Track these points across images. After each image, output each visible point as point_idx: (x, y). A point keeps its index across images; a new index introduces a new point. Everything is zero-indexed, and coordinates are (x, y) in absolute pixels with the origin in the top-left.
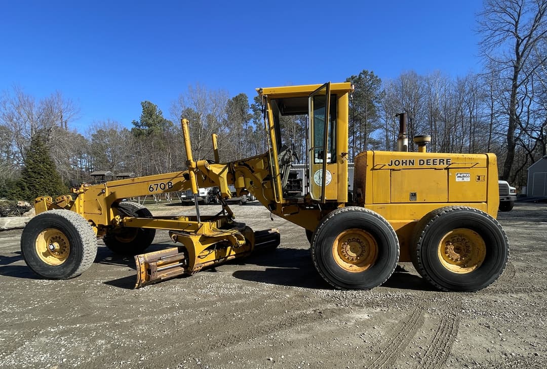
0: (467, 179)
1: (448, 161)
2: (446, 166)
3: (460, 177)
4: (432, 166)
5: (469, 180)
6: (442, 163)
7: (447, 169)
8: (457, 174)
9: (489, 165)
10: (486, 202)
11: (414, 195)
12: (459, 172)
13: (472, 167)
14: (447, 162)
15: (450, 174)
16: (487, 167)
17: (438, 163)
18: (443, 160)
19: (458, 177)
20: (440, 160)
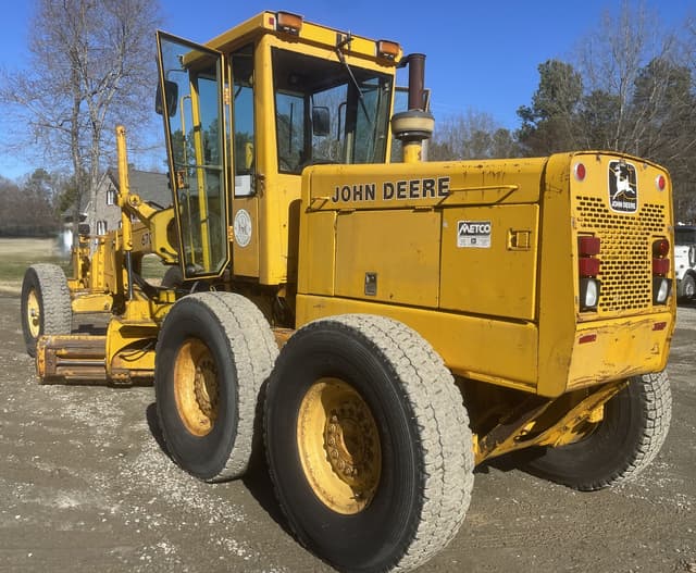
0: (484, 243)
1: (444, 184)
2: (437, 199)
3: (467, 234)
4: (409, 201)
5: (488, 245)
6: (429, 192)
7: (439, 208)
8: (461, 224)
9: (546, 194)
10: (536, 321)
11: (372, 280)
12: (466, 218)
13: (498, 203)
14: (441, 187)
15: (445, 225)
16: (540, 202)
17: (420, 192)
18: (432, 182)
19: (462, 233)
20: (425, 182)
